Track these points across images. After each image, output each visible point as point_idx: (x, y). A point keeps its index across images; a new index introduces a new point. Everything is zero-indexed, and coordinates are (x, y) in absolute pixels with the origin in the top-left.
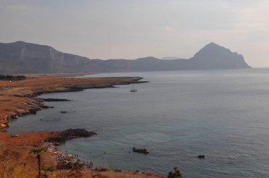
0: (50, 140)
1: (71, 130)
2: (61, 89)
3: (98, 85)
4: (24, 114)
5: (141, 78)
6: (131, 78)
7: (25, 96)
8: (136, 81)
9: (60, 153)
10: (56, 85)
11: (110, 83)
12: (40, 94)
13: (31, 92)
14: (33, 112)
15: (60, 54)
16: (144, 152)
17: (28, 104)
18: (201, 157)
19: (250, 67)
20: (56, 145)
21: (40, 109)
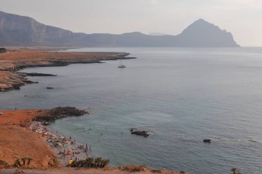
0: (38, 119)
1: (60, 108)
2: (44, 63)
3: (84, 60)
4: (6, 90)
5: (128, 54)
6: (117, 53)
7: (6, 70)
8: (123, 57)
9: (50, 134)
10: (39, 59)
11: (96, 59)
12: (22, 67)
13: (12, 66)
14: (16, 87)
15: (41, 26)
16: (143, 134)
17: (11, 78)
18: (207, 141)
19: (239, 46)
20: (45, 124)
21: (23, 85)
